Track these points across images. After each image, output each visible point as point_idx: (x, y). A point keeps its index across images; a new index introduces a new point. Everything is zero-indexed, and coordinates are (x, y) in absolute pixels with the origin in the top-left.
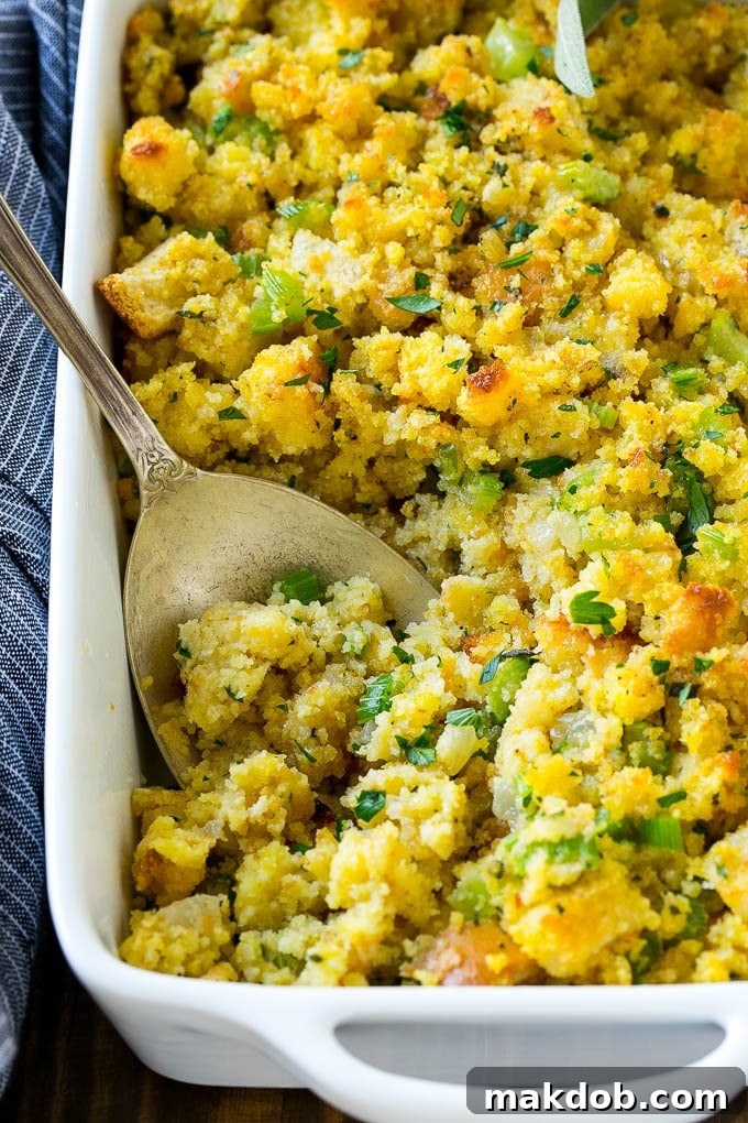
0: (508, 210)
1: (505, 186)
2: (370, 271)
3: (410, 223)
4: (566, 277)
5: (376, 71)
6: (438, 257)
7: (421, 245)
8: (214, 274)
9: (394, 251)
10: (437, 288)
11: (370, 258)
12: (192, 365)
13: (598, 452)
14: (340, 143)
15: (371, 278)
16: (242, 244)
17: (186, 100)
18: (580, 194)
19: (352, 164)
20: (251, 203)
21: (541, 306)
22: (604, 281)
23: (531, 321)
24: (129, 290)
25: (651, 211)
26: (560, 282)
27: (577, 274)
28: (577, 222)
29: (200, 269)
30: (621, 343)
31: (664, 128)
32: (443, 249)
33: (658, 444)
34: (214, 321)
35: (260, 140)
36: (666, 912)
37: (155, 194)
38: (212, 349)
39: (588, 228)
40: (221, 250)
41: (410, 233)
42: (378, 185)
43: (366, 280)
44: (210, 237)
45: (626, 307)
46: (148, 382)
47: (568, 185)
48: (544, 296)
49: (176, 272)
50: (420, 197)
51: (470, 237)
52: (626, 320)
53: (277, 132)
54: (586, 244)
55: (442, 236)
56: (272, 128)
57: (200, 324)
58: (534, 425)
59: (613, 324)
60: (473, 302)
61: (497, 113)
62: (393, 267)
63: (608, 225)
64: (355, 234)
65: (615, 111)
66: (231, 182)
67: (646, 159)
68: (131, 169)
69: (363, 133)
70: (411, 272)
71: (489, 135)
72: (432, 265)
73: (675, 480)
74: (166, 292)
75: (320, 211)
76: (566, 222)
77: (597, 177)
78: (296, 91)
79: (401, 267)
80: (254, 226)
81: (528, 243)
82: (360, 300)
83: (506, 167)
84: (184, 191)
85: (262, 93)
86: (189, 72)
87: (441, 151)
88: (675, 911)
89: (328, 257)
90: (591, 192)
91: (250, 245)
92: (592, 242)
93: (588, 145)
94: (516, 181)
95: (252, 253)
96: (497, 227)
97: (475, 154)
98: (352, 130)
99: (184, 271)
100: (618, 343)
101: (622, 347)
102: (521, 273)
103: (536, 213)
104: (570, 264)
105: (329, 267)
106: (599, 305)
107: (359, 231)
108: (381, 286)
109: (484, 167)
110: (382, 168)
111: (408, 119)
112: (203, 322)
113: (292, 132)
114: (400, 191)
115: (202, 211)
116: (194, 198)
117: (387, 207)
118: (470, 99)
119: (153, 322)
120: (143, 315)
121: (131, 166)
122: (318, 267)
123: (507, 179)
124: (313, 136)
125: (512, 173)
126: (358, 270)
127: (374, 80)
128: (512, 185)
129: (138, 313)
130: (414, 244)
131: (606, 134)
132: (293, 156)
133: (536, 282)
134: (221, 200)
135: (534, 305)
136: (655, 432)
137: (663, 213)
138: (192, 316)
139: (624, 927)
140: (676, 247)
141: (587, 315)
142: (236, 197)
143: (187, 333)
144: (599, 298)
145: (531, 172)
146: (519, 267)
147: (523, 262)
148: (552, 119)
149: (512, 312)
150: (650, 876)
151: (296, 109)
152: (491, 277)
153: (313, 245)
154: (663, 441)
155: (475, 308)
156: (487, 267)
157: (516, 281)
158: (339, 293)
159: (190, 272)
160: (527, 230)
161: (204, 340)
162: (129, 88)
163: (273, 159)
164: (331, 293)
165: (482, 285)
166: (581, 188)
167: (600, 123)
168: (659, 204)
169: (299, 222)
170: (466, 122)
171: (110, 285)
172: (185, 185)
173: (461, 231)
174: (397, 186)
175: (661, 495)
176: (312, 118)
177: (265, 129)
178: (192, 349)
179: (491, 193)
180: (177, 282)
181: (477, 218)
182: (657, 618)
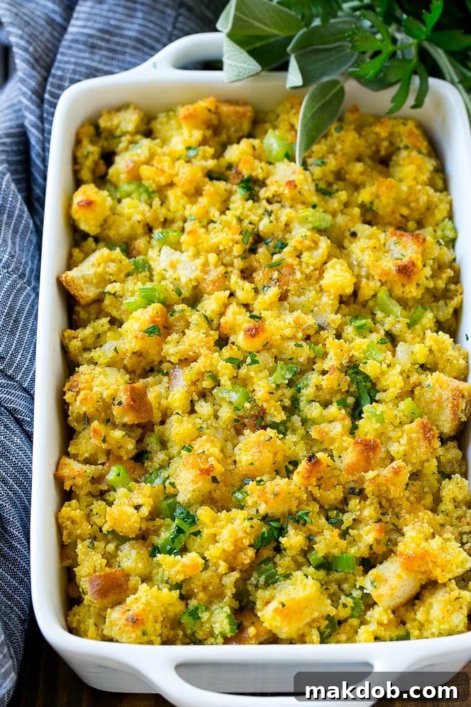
0: (273, 234)
1: (271, 222)
2: (200, 268)
3: (221, 243)
4: (302, 273)
5: (205, 159)
6: (236, 261)
7: (227, 254)
8: (120, 270)
9: (212, 258)
10: (235, 278)
11: (200, 261)
12: (108, 319)
13: (314, 367)
14: (186, 198)
15: (200, 272)
16: (134, 252)
17: (106, 174)
18: (310, 226)
19: (192, 210)
20: (140, 230)
21: (288, 288)
22: (321, 277)
23: (283, 298)
24: (76, 280)
25: (348, 234)
26: (298, 275)
27: (307, 271)
28: (307, 243)
29: (112, 268)
30: (328, 309)
31: (357, 187)
32: (238, 257)
33: (345, 362)
34: (121, 297)
35: (144, 196)
36: (340, 607)
37: (89, 227)
38: (119, 312)
39: (313, 245)
40: (124, 257)
41: (221, 248)
42: (205, 222)
43: (198, 273)
44: (118, 250)
45: (332, 291)
46: (85, 328)
47: (305, 220)
48: (290, 283)
49: (100, 269)
50: (226, 229)
51: (253, 250)
52: (332, 297)
53: (154, 192)
54: (312, 254)
55: (237, 250)
56: (150, 190)
57: (114, 299)
58: (281, 352)
59: (325, 299)
60: (253, 286)
61: (268, 182)
62: (212, 266)
63: (324, 243)
64: (193, 248)
65: (331, 178)
66: (129, 219)
67: (346, 205)
68: (77, 214)
69: (198, 192)
70: (221, 269)
71: (264, 193)
72: (232, 265)
73: (352, 382)
74: (95, 281)
75: (174, 236)
76: (301, 242)
77: (319, 217)
78: (163, 171)
79: (216, 266)
80: (140, 243)
81: (282, 254)
82: (195, 283)
83: (272, 212)
84: (105, 224)
85: (145, 171)
86: (108, 158)
87: (239, 203)
88: (345, 606)
89: (178, 261)
90: (316, 225)
91: (139, 253)
92: (316, 253)
93: (315, 199)
94: (277, 219)
95: (140, 258)
96: (267, 244)
97: (256, 204)
98: (192, 191)
99: (104, 269)
100: (327, 310)
101: (329, 312)
102: (279, 271)
103: (287, 236)
104: (304, 266)
105: (179, 267)
106: (318, 288)
107: (195, 246)
108: (205, 277)
109: (260, 211)
110: (207, 212)
111: (221, 185)
112: (116, 298)
113: (161, 192)
114: (216, 225)
115: (114, 235)
116: (110, 227)
117: (209, 234)
118: (254, 174)
119: (88, 296)
120: (82, 293)
121: (77, 212)
122: (173, 266)
123: (272, 218)
124: (172, 195)
125: (276, 214)
126: (194, 268)
127: (204, 163)
128: (275, 222)
129: (80, 292)
130: (223, 254)
131: (325, 192)
132: (161, 205)
133: (286, 275)
134: (124, 229)
135: (285, 287)
136: (343, 356)
137: (354, 235)
138: (110, 294)
139: (316, 614)
140: (360, 254)
141: (311, 294)
142: (132, 227)
143: (107, 302)
144: (318, 285)
145: (285, 214)
146: (278, 267)
147: (280, 264)
148: (296, 186)
149: (273, 292)
150: (334, 587)
151: (163, 180)
152: (263, 272)
153: (171, 255)
154: (347, 360)
155: (254, 288)
156: (261, 267)
157: (276, 275)
158: (183, 280)
159: (108, 269)
160: (284, 245)
161: (115, 307)
162: (77, 167)
163: (151, 206)
164: (179, 280)
165: (259, 276)
166: (310, 222)
167: (322, 185)
168: (352, 230)
169: (164, 242)
170: (252, 186)
171: (66, 278)
172: (105, 221)
173: (248, 246)
174: (215, 222)
175: (343, 390)
176: (171, 185)
177: (147, 190)
178: (109, 311)
179: (264, 226)
180: (101, 275)
181: (257, 238)
182: (340, 457)
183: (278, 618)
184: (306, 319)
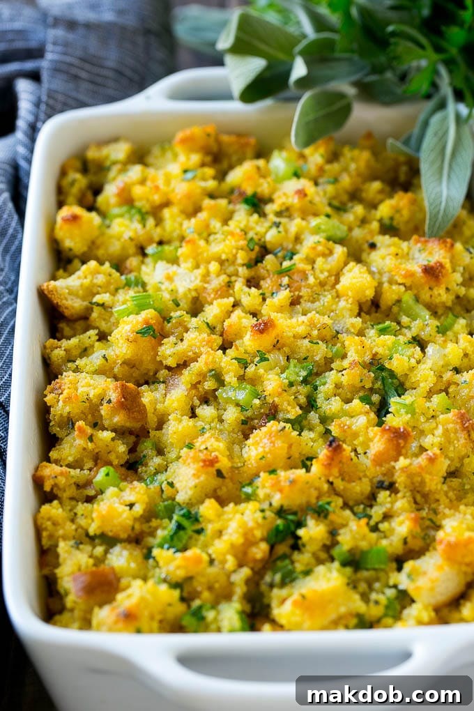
0: (281, 245)
1: (279, 232)
2: (199, 278)
3: (224, 252)
4: (316, 278)
5: (204, 179)
6: (240, 269)
7: (230, 265)
8: (109, 283)
9: (214, 267)
10: (239, 285)
11: (201, 271)
12: (96, 331)
13: (333, 366)
14: (183, 216)
15: (201, 281)
16: (126, 272)
17: (95, 201)
18: (324, 235)
19: (190, 226)
20: (132, 250)
21: (301, 294)
22: (337, 281)
23: (295, 302)
24: (59, 289)
25: (366, 246)
26: (311, 280)
27: (322, 277)
28: (320, 248)
29: (100, 279)
30: (347, 314)
31: (374, 206)
32: (243, 265)
33: (367, 358)
34: (111, 308)
35: (137, 217)
36: (372, 604)
37: (75, 243)
38: (109, 324)
39: (327, 252)
40: (114, 271)
41: (224, 257)
42: (205, 234)
43: (198, 283)
44: (107, 265)
45: (350, 294)
46: (70, 340)
47: (317, 231)
48: (303, 288)
49: (87, 282)
50: (229, 237)
51: (259, 259)
52: (350, 301)
53: (147, 213)
54: (327, 260)
55: (242, 257)
56: (144, 210)
57: (103, 310)
58: (293, 352)
59: (342, 304)
60: (261, 291)
61: (275, 196)
62: (213, 275)
63: (340, 251)
64: (191, 260)
65: (345, 198)
66: (119, 239)
67: (364, 222)
68: (62, 232)
69: (197, 210)
70: (224, 278)
71: (270, 209)
72: (237, 275)
73: (376, 379)
74: (81, 292)
75: (171, 251)
76: (314, 248)
77: (334, 226)
78: (157, 188)
79: (218, 275)
80: (133, 262)
81: (293, 262)
82: (194, 294)
83: (280, 223)
84: (93, 245)
85: (138, 191)
86: (97, 190)
87: (242, 216)
88: (377, 603)
89: (175, 273)
90: (329, 234)
91: (131, 271)
92: (330, 259)
93: (328, 210)
94: (286, 231)
95: (132, 276)
96: (275, 255)
97: (262, 219)
98: (190, 209)
99: (91, 281)
100: (345, 314)
101: (348, 316)
102: (289, 276)
103: (298, 247)
104: (317, 272)
105: (175, 278)
106: (334, 294)
107: (194, 258)
108: (206, 285)
109: (267, 224)
110: (207, 226)
111: (223, 202)
112: (105, 309)
113: (156, 212)
114: (218, 236)
115: (103, 255)
116: (98, 248)
117: (210, 245)
118: (259, 190)
119: (73, 307)
120: (67, 303)
121: (61, 228)
122: (170, 278)
123: (281, 229)
124: (166, 213)
125: (285, 227)
126: (193, 278)
127: (203, 184)
128: (283, 233)
129: (64, 302)
130: (226, 264)
131: (339, 208)
132: (157, 225)
133: (298, 281)
134: (115, 248)
135: (297, 293)
136: (365, 353)
137: (373, 246)
138: (98, 305)
139: (343, 610)
140: (381, 261)
141: (327, 298)
142: (124, 248)
143: (95, 315)
144: (334, 290)
145: (295, 225)
146: (288, 273)
147: (290, 270)
148: (305, 195)
149: (284, 295)
150: (363, 586)
151: (157, 199)
152: (271, 279)
153: (167, 269)
154: (370, 357)
155: (261, 294)
156: (269, 275)
157: (286, 280)
158: (181, 290)
159: (95, 281)
160: (292, 255)
161: (104, 320)
163: (144, 226)
164: (177, 292)
165: (266, 284)
166: (324, 231)
167: (336, 203)
168: (371, 241)
169: (159, 257)
170: (257, 204)
171: (48, 286)
172: (93, 243)
173: (253, 255)
174: (215, 233)
175: (366, 387)
176: (167, 204)
177: (140, 211)
178: (98, 324)
179: (271, 236)
180: (87, 288)
181: (264, 251)
182: (365, 453)
183: (298, 612)
184: (322, 319)
